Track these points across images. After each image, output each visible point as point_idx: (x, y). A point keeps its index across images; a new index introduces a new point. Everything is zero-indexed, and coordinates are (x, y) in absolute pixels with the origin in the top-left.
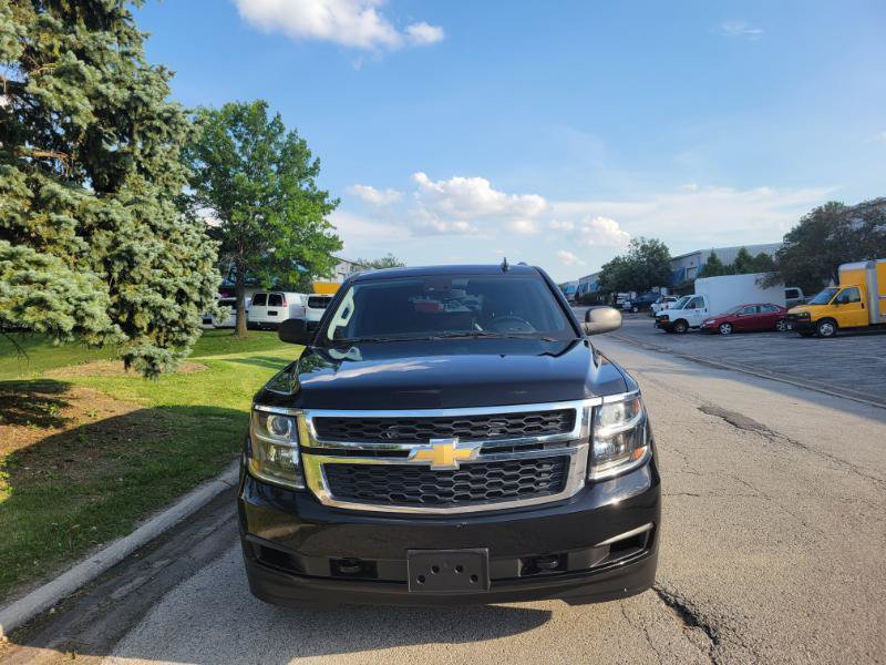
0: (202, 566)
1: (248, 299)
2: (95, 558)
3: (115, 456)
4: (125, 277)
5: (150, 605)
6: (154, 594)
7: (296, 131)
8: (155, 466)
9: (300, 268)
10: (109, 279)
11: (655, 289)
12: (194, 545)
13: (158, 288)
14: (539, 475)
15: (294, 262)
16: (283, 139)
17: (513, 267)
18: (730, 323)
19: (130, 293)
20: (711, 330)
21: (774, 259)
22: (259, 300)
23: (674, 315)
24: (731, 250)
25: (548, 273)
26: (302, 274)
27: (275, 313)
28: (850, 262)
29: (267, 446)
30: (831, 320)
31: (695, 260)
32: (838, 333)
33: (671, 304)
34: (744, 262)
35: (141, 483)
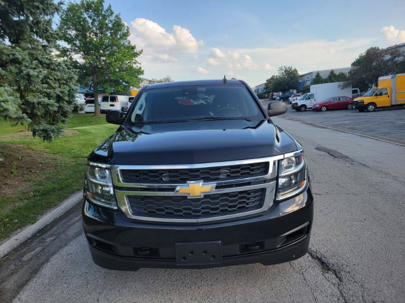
0: (72, 240)
1: (100, 99)
2: (15, 237)
3: (29, 181)
4: (27, 89)
5: (43, 264)
6: (45, 258)
7: (119, 14)
8: (49, 185)
9: (124, 83)
10: (19, 90)
11: (291, 91)
12: (68, 228)
13: (46, 95)
14: (248, 199)
15: (121, 81)
16: (113, 18)
17: (228, 81)
18: (326, 106)
19: (31, 98)
20: (317, 110)
21: (347, 75)
22: (105, 99)
23: (300, 103)
24: (326, 71)
25: (247, 83)
26: (125, 86)
27: (113, 105)
28: (383, 76)
29: (96, 185)
30: (373, 104)
31: (309, 76)
32: (376, 110)
33: (299, 98)
34: (333, 77)
35: (42, 195)
